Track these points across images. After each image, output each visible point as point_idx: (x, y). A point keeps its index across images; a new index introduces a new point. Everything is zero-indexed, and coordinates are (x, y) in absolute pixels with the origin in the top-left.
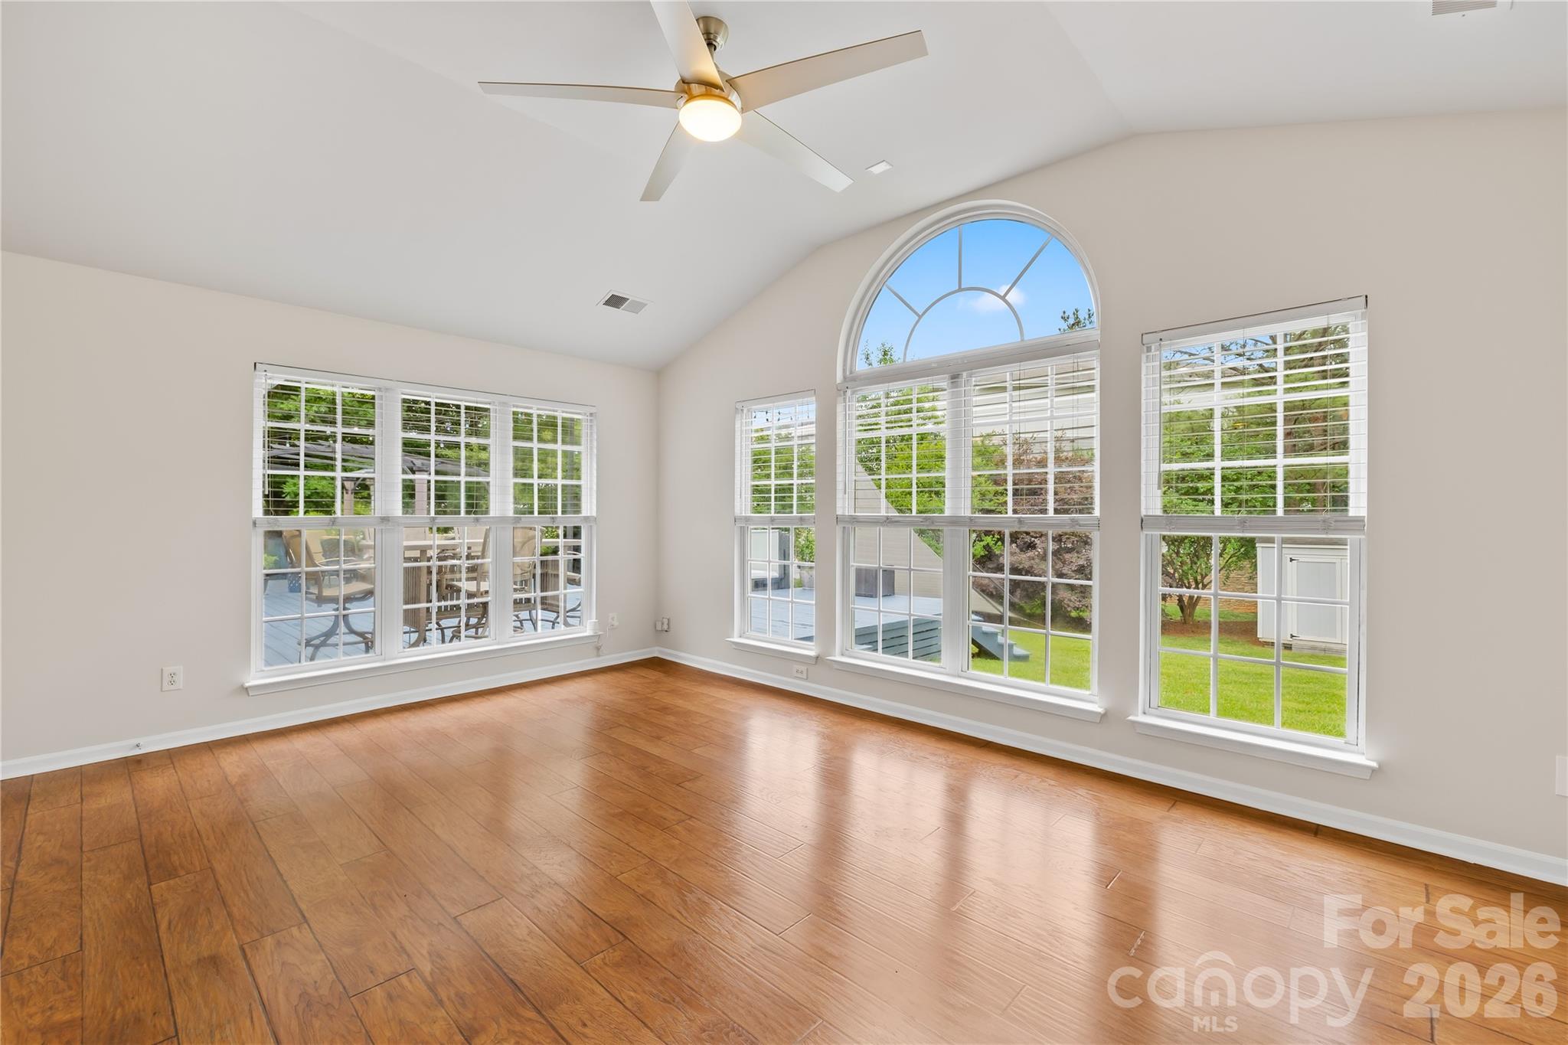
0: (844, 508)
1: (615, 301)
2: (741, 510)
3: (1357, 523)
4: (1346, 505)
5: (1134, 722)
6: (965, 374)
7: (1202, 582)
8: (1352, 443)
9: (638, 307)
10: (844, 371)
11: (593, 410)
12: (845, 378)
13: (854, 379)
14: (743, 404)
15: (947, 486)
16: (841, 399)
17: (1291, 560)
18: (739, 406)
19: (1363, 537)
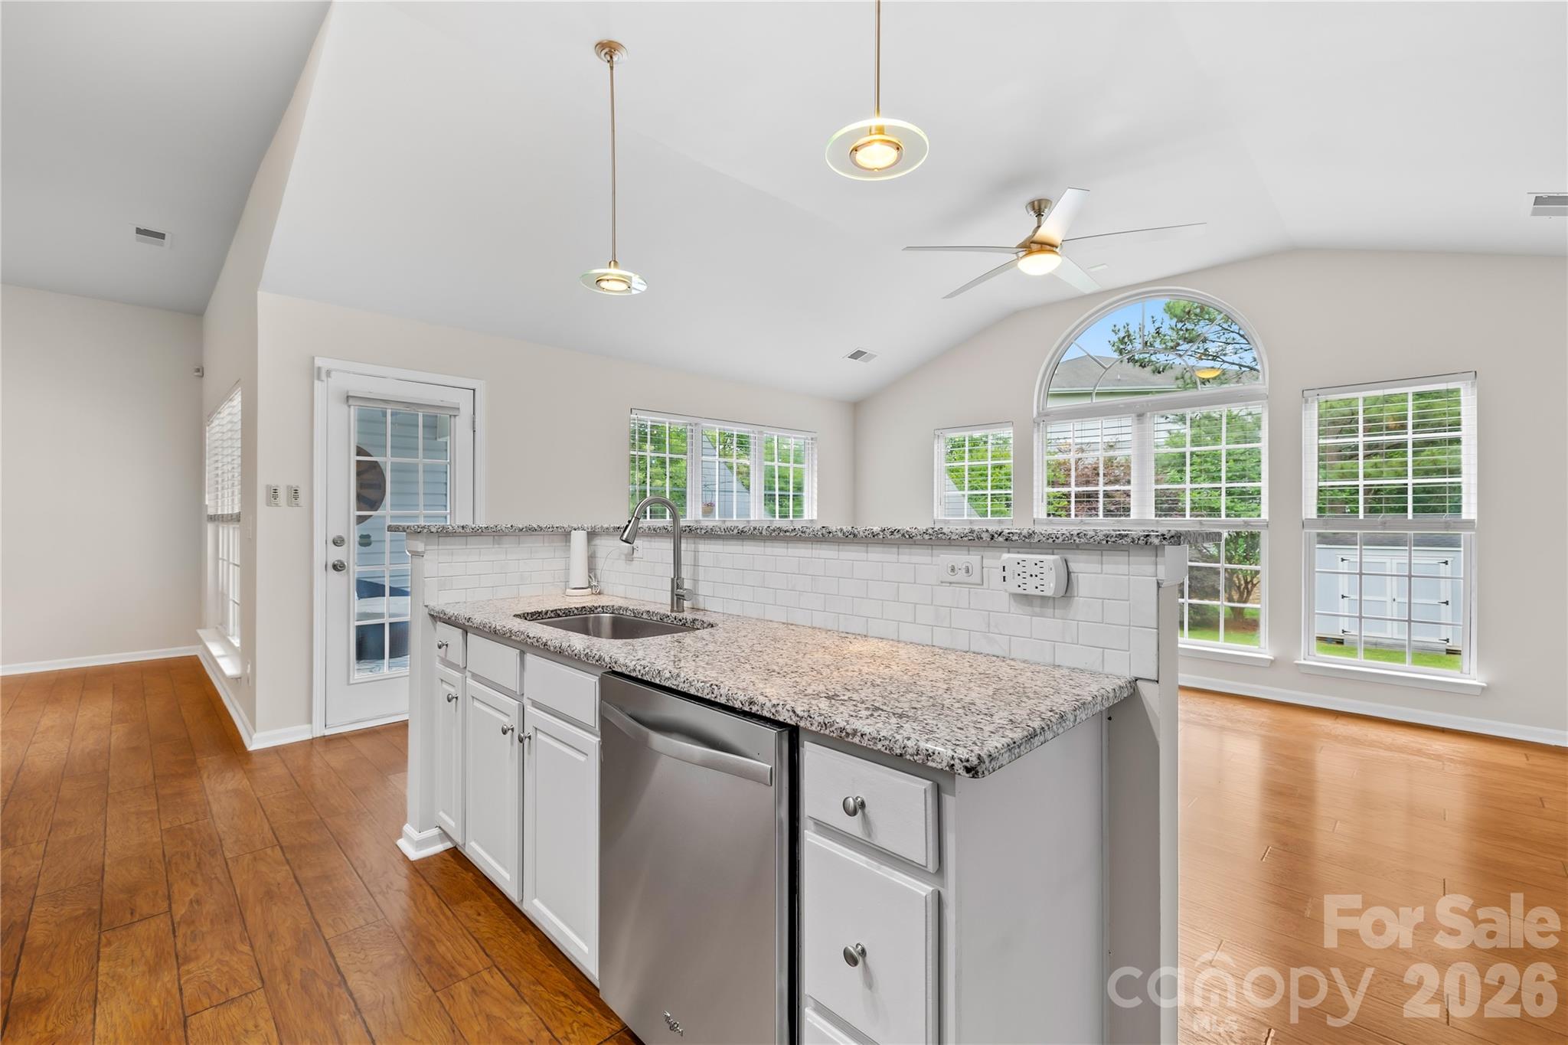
0: (1038, 513)
1: (857, 355)
2: (937, 515)
3: (1469, 524)
4: (1460, 512)
5: (1298, 665)
6: (1148, 413)
7: (1251, 581)
8: (1464, 469)
9: (872, 356)
10: (1038, 407)
11: (814, 435)
12: (1038, 413)
13: (1047, 415)
14: (941, 431)
15: (1132, 496)
16: (1036, 430)
17: (1343, 560)
18: (937, 433)
19: (1473, 533)
